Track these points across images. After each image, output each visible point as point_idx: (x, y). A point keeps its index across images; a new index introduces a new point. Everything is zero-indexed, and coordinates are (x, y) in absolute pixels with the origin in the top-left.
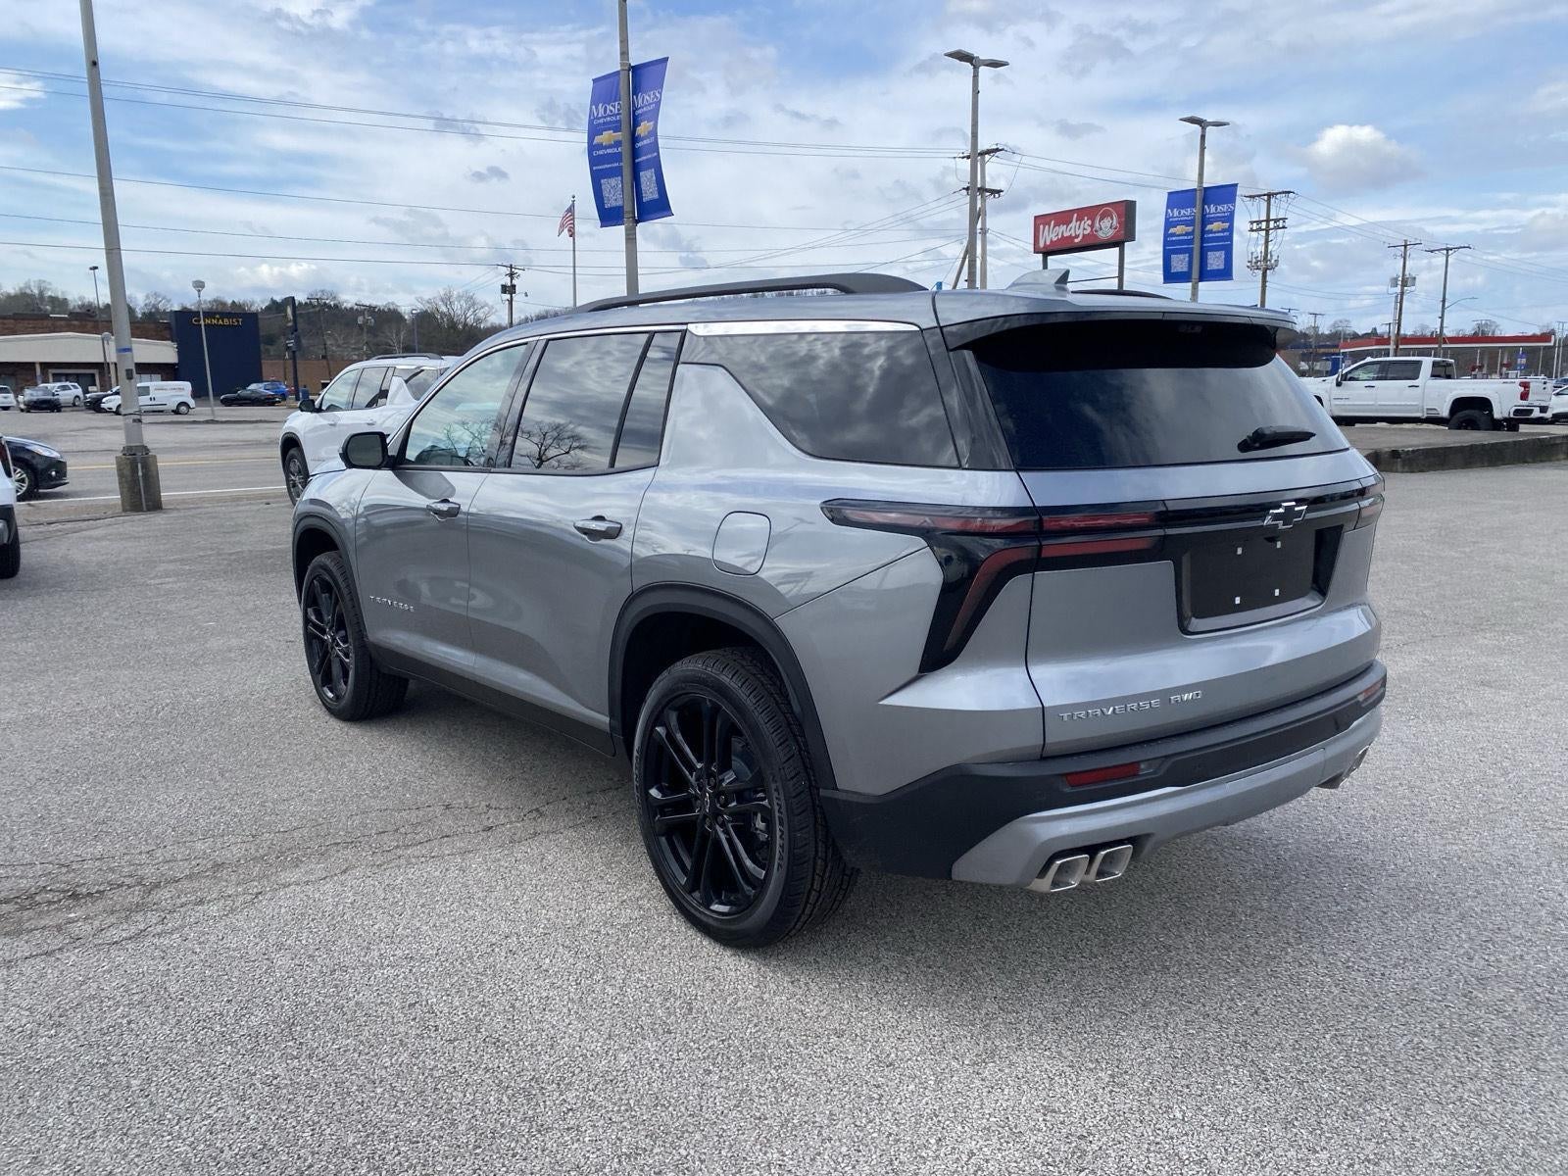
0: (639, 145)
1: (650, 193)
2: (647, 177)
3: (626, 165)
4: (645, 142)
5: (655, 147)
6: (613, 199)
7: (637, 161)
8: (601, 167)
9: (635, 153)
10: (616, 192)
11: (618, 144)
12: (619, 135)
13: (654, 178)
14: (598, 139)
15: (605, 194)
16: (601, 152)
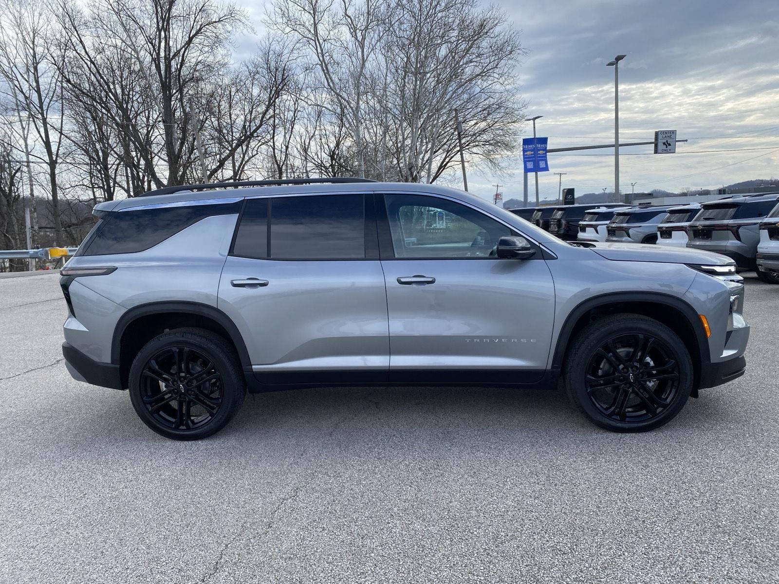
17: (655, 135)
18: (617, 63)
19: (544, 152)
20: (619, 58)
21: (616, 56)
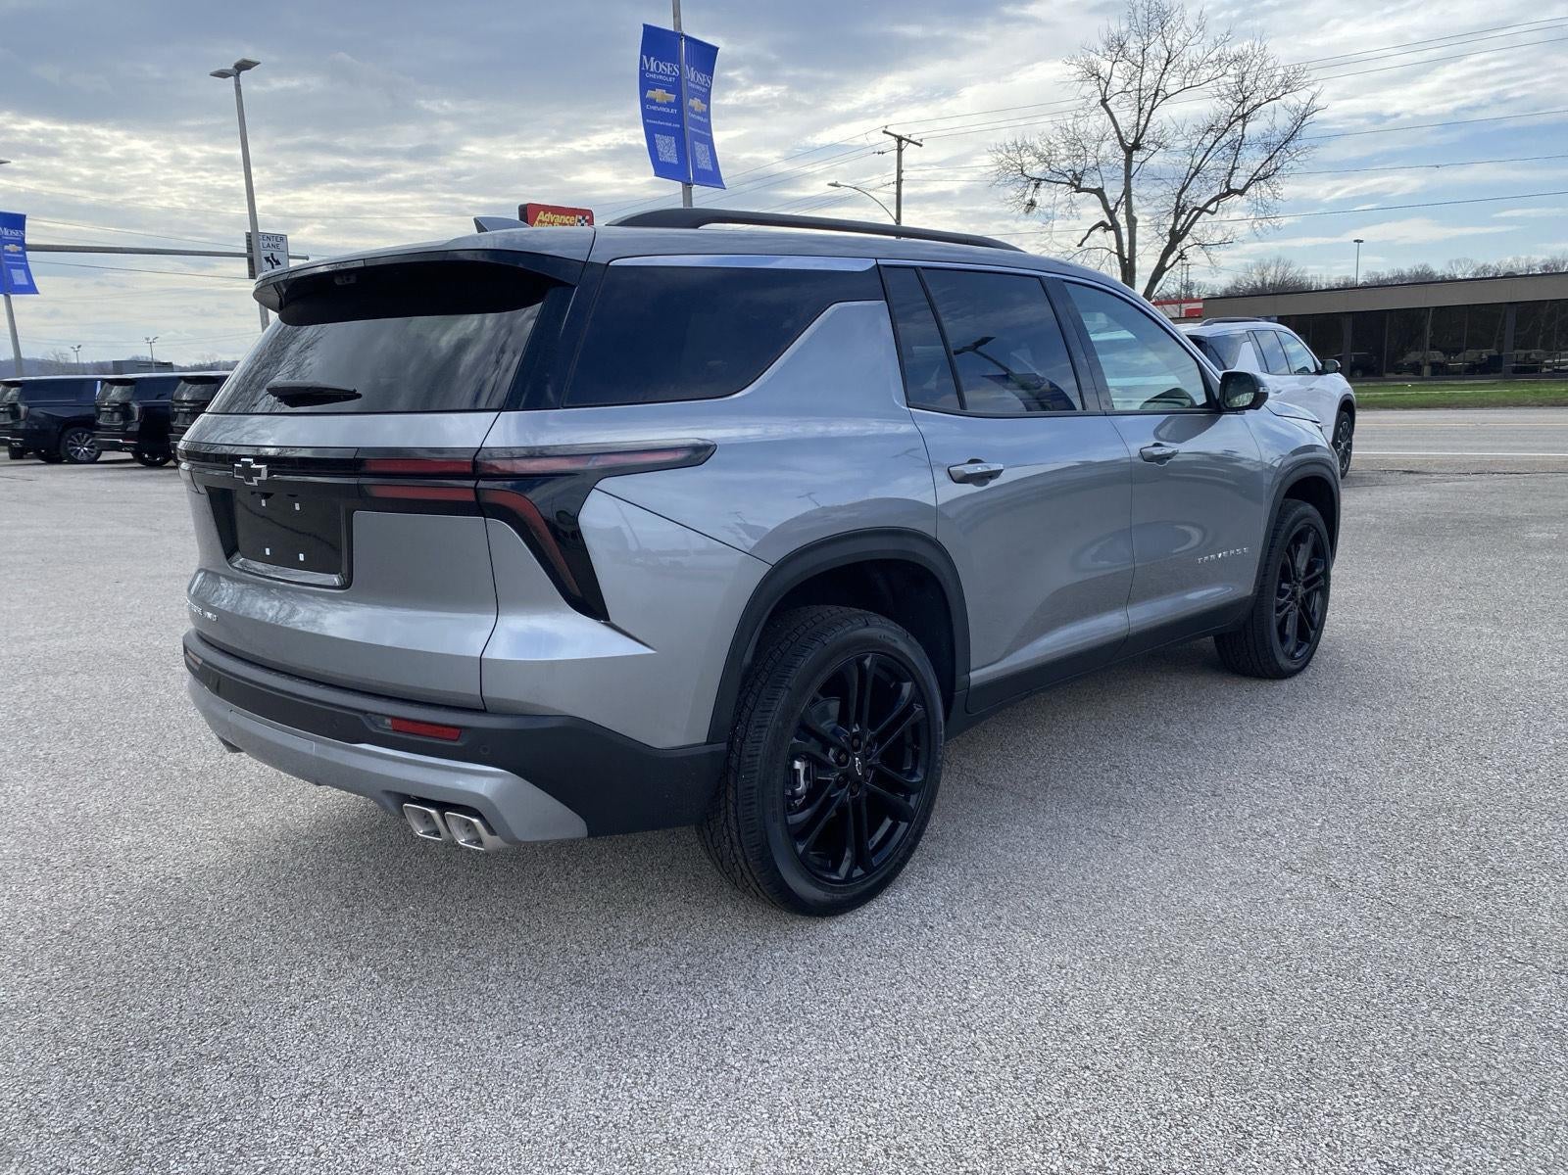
17: (247, 240)
18: (238, 74)
19: (20, 248)
20: (244, 66)
21: (237, 60)
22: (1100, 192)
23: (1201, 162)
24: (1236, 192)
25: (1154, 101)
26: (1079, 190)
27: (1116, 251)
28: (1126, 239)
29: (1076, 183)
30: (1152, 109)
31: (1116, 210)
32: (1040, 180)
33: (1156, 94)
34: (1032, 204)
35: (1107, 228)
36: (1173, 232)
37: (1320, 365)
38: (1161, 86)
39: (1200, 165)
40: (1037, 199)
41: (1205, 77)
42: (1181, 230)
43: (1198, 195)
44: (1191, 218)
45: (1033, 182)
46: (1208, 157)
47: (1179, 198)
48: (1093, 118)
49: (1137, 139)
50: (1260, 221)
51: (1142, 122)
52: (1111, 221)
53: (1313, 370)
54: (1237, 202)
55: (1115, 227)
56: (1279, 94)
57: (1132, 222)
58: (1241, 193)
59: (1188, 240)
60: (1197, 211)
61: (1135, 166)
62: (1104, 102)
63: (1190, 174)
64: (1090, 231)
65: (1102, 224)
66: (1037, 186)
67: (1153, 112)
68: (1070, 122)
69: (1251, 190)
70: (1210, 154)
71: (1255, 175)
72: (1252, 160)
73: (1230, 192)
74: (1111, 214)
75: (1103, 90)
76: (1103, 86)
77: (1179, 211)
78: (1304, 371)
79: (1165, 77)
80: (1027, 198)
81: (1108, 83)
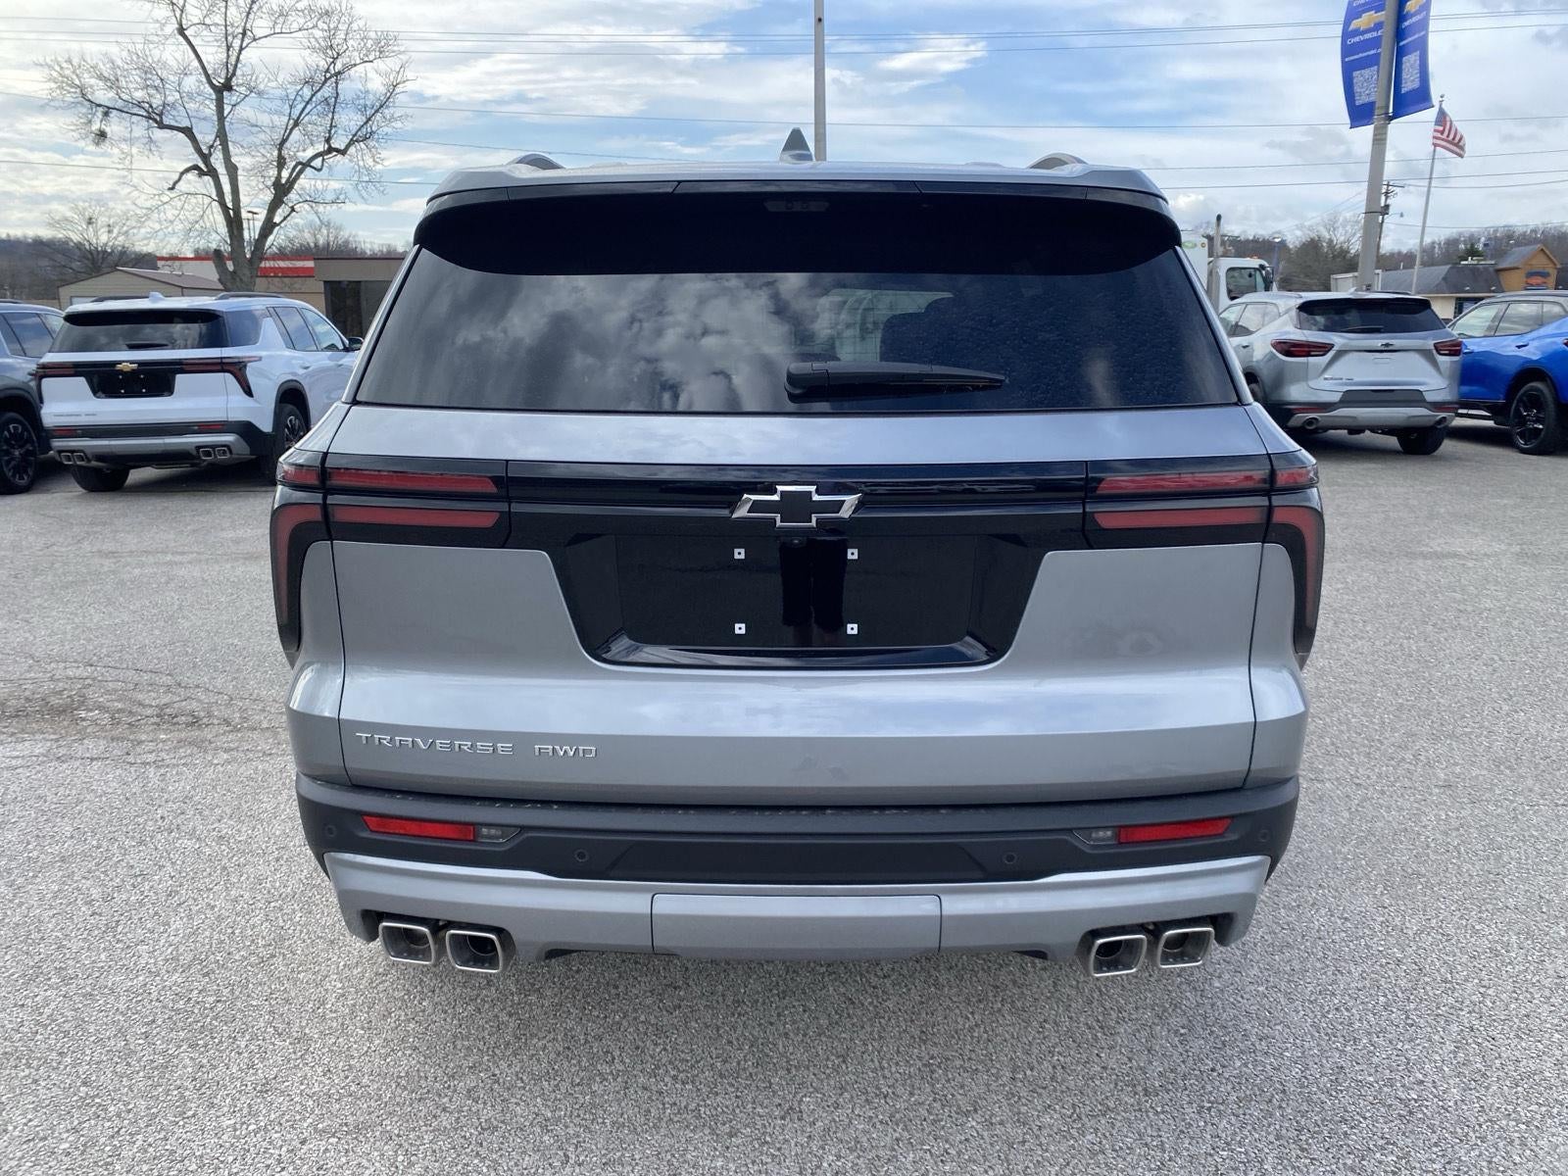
0: (1406, 24)
1: (1410, 82)
2: (1411, 61)
3: (1385, 51)
4: (1414, 19)
5: (1424, 25)
6: (1366, 93)
7: (1401, 44)
8: (1355, 57)
9: (1399, 34)
10: (1372, 85)
11: (1378, 26)
12: (1381, 16)
13: (1418, 62)
14: (1355, 24)
15: (1357, 89)
16: (1357, 39)
22: (188, 132)
23: (300, 115)
24: (338, 151)
25: (243, 40)
26: (162, 126)
27: (216, 198)
28: (227, 188)
29: (156, 118)
30: (241, 49)
31: (210, 154)
32: (109, 108)
33: (244, 34)
34: (102, 135)
35: (202, 173)
36: (277, 184)
37: (347, 342)
38: (248, 26)
39: (298, 118)
40: (108, 130)
41: (295, 26)
42: (286, 183)
43: (301, 148)
44: (294, 174)
45: (101, 109)
46: (306, 111)
47: (280, 150)
48: (170, 48)
49: (228, 80)
50: (364, 184)
51: (233, 60)
52: (207, 166)
53: (341, 347)
54: (339, 161)
55: (212, 173)
56: (371, 58)
57: (232, 170)
58: (343, 152)
59: (293, 196)
60: (300, 167)
61: (227, 109)
62: (181, 31)
63: (289, 127)
64: (182, 174)
65: (196, 167)
66: (106, 114)
67: (243, 52)
68: (140, 46)
69: (352, 150)
70: (309, 107)
71: (354, 135)
72: (349, 120)
73: (330, 150)
74: (205, 158)
75: (178, 15)
76: (178, 13)
77: (281, 163)
78: (332, 347)
79: (251, 16)
80: (95, 127)
81: (182, 11)
